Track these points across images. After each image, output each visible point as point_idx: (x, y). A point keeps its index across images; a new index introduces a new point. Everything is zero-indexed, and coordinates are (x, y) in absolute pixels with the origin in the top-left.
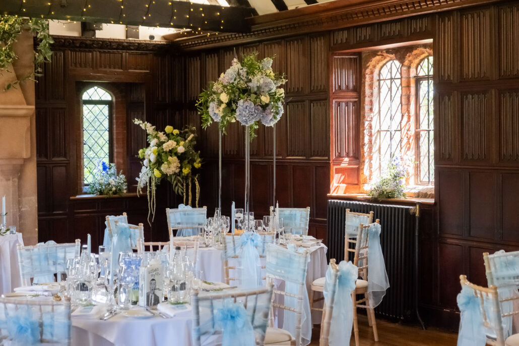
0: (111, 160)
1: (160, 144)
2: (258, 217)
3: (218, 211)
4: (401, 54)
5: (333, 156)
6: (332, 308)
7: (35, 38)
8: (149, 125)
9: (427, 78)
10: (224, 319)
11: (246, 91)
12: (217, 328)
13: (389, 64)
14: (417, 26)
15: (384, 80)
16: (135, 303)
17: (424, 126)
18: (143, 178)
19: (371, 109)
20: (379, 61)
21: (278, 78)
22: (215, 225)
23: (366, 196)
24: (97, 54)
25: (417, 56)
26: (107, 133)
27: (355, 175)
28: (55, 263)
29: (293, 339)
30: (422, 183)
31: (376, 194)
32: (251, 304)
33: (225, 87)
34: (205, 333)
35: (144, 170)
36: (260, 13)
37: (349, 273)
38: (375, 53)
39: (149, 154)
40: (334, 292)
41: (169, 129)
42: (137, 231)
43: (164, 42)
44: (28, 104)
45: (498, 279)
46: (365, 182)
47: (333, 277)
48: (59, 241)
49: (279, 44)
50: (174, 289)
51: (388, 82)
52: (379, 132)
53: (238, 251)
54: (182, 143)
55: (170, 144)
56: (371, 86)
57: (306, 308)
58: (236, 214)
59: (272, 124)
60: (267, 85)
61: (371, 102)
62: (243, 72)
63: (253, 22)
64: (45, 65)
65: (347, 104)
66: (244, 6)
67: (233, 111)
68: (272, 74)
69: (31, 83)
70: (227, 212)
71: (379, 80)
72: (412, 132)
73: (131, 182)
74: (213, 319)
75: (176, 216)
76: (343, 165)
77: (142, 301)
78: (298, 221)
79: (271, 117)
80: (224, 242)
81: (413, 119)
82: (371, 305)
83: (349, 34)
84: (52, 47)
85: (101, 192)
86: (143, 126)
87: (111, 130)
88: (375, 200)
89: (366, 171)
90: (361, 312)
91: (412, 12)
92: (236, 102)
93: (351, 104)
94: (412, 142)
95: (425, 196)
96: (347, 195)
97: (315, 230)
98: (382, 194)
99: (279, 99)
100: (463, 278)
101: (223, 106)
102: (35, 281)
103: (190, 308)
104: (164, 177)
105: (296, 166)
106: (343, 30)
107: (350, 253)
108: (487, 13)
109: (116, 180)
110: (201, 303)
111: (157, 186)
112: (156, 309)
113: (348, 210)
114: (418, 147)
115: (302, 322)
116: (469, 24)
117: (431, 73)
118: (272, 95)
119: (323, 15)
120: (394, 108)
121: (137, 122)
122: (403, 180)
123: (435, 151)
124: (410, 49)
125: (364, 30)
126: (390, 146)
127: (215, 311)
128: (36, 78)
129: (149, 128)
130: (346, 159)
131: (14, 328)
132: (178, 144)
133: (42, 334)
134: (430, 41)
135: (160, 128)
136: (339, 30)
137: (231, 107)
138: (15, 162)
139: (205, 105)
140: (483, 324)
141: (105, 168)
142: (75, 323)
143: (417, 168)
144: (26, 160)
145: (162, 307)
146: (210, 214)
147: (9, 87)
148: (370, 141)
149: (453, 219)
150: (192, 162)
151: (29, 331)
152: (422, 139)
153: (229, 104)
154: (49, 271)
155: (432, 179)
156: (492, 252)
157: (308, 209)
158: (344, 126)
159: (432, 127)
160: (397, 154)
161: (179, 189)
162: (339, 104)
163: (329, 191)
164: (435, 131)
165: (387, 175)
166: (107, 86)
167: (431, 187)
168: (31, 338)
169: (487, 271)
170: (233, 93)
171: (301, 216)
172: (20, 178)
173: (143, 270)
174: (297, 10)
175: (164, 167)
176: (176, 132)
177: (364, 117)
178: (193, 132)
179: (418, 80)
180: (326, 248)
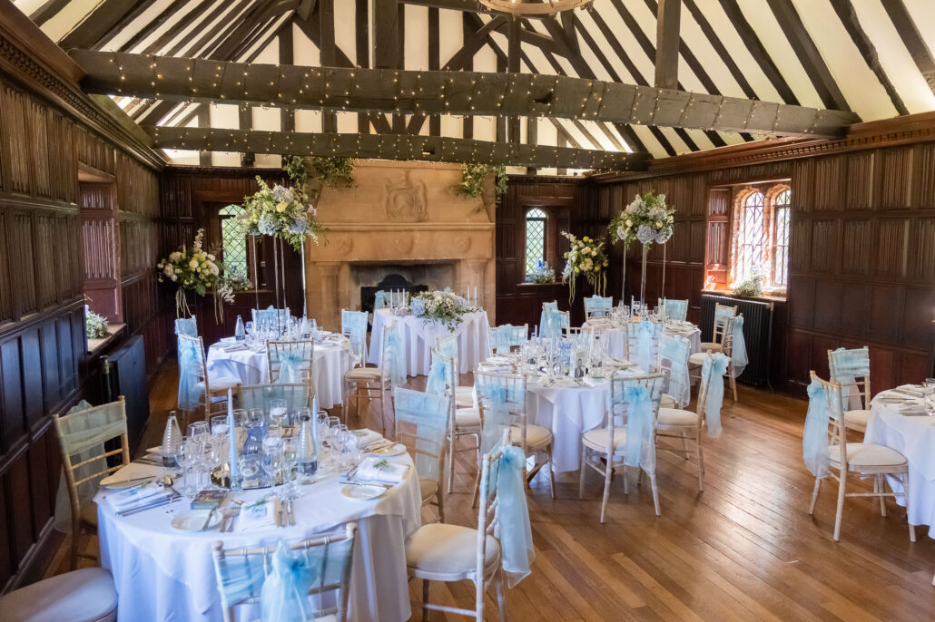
0: (545, 259)
1: (579, 249)
2: (651, 308)
3: (622, 303)
4: (764, 189)
5: (707, 261)
6: (708, 386)
7: (496, 177)
8: (572, 236)
9: (785, 206)
10: (631, 394)
11: (645, 219)
12: (626, 399)
13: (754, 196)
14: (779, 168)
15: (750, 207)
16: (567, 374)
17: (780, 242)
18: (566, 273)
19: (738, 229)
20: (745, 194)
21: (668, 209)
22: (619, 312)
23: (731, 293)
24: (537, 186)
25: (777, 190)
26: (542, 241)
27: (723, 277)
28: (511, 339)
29: (677, 402)
30: (776, 285)
31: (739, 292)
32: (650, 384)
33: (630, 215)
34: (617, 403)
35: (567, 267)
36: (655, 157)
37: (722, 362)
38: (743, 188)
39: (572, 256)
40: (710, 375)
41: (586, 239)
42: (565, 316)
43: (584, 177)
44: (491, 222)
45: (839, 369)
46: (730, 282)
47: (710, 365)
48: (514, 324)
49: (669, 179)
50: (594, 366)
51: (753, 209)
52: (744, 245)
53: (636, 334)
54: (595, 249)
55: (586, 250)
56: (739, 212)
57: (686, 381)
58: (634, 305)
59: (663, 242)
60: (661, 214)
61: (738, 224)
62: (644, 205)
63: (650, 164)
64: (502, 196)
65: (719, 225)
66: (644, 152)
67: (635, 233)
68: (665, 206)
69: (493, 208)
70: (628, 303)
71: (745, 207)
72: (770, 247)
73: (558, 275)
74: (623, 394)
75: (591, 303)
76: (714, 269)
77: (572, 374)
78: (679, 310)
79: (663, 237)
80: (626, 326)
81: (771, 237)
82: (733, 375)
83: (723, 174)
84: (508, 183)
85: (538, 282)
86: (567, 237)
87: (545, 238)
88: (738, 297)
89: (732, 274)
90: (727, 386)
91: (776, 158)
92: (637, 226)
93: (723, 225)
94: (770, 254)
95: (778, 295)
96: (716, 291)
97: (692, 317)
98: (744, 292)
99: (669, 224)
100: (812, 373)
101: (628, 229)
102: (498, 352)
103: (606, 382)
104: (582, 273)
105: (677, 268)
106: (719, 170)
107: (717, 334)
108: (838, 160)
109: (548, 273)
110: (615, 382)
111: (576, 278)
112: (581, 380)
113: (717, 304)
114: (774, 258)
115: (684, 390)
116: (822, 168)
117: (788, 202)
118: (664, 222)
119: (704, 159)
120: (756, 228)
121: (563, 233)
122: (761, 283)
123: (789, 263)
124: (772, 185)
125: (735, 170)
126: (752, 256)
127: (625, 389)
128: (497, 204)
129: (572, 238)
130: (717, 265)
131: (490, 392)
132: (592, 249)
133: (507, 396)
134: (790, 179)
135: (580, 238)
136: (715, 170)
137: (633, 230)
138: (481, 261)
139: (615, 228)
140: (828, 409)
141: (540, 265)
142: (529, 388)
143: (773, 274)
144: (489, 260)
145: (586, 379)
146: (615, 304)
147: (479, 210)
148: (736, 252)
149: (800, 315)
150: (601, 262)
151: (499, 395)
152: (777, 252)
153: (632, 228)
154: (507, 345)
155: (785, 282)
156: (834, 350)
157: (687, 301)
158: (717, 240)
159: (787, 242)
160: (758, 263)
161: (592, 281)
162: (713, 225)
163: (703, 288)
164: (789, 247)
165: (748, 277)
166: (544, 208)
167: (784, 289)
168: (500, 399)
169: (830, 364)
170: (636, 220)
171: (681, 306)
172: (484, 272)
173: (573, 354)
174: (684, 157)
175: (582, 266)
176: (591, 241)
177: (732, 234)
178: (602, 241)
179: (777, 208)
180: (700, 332)
